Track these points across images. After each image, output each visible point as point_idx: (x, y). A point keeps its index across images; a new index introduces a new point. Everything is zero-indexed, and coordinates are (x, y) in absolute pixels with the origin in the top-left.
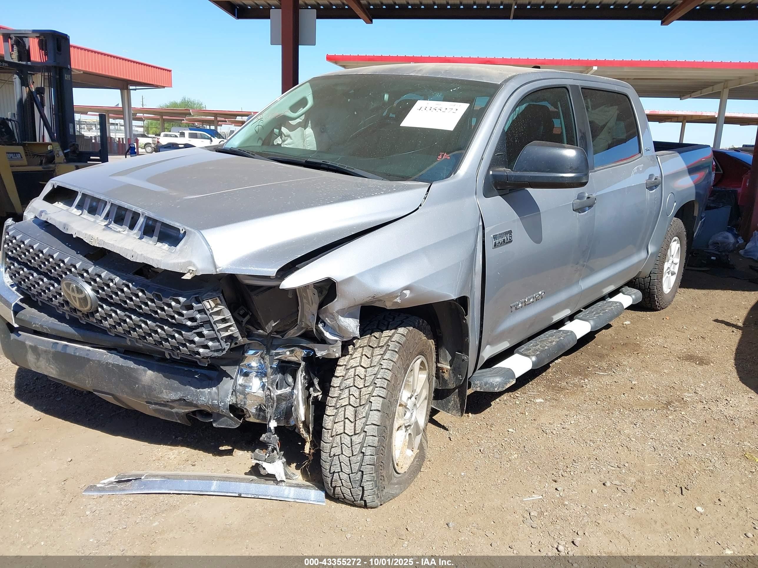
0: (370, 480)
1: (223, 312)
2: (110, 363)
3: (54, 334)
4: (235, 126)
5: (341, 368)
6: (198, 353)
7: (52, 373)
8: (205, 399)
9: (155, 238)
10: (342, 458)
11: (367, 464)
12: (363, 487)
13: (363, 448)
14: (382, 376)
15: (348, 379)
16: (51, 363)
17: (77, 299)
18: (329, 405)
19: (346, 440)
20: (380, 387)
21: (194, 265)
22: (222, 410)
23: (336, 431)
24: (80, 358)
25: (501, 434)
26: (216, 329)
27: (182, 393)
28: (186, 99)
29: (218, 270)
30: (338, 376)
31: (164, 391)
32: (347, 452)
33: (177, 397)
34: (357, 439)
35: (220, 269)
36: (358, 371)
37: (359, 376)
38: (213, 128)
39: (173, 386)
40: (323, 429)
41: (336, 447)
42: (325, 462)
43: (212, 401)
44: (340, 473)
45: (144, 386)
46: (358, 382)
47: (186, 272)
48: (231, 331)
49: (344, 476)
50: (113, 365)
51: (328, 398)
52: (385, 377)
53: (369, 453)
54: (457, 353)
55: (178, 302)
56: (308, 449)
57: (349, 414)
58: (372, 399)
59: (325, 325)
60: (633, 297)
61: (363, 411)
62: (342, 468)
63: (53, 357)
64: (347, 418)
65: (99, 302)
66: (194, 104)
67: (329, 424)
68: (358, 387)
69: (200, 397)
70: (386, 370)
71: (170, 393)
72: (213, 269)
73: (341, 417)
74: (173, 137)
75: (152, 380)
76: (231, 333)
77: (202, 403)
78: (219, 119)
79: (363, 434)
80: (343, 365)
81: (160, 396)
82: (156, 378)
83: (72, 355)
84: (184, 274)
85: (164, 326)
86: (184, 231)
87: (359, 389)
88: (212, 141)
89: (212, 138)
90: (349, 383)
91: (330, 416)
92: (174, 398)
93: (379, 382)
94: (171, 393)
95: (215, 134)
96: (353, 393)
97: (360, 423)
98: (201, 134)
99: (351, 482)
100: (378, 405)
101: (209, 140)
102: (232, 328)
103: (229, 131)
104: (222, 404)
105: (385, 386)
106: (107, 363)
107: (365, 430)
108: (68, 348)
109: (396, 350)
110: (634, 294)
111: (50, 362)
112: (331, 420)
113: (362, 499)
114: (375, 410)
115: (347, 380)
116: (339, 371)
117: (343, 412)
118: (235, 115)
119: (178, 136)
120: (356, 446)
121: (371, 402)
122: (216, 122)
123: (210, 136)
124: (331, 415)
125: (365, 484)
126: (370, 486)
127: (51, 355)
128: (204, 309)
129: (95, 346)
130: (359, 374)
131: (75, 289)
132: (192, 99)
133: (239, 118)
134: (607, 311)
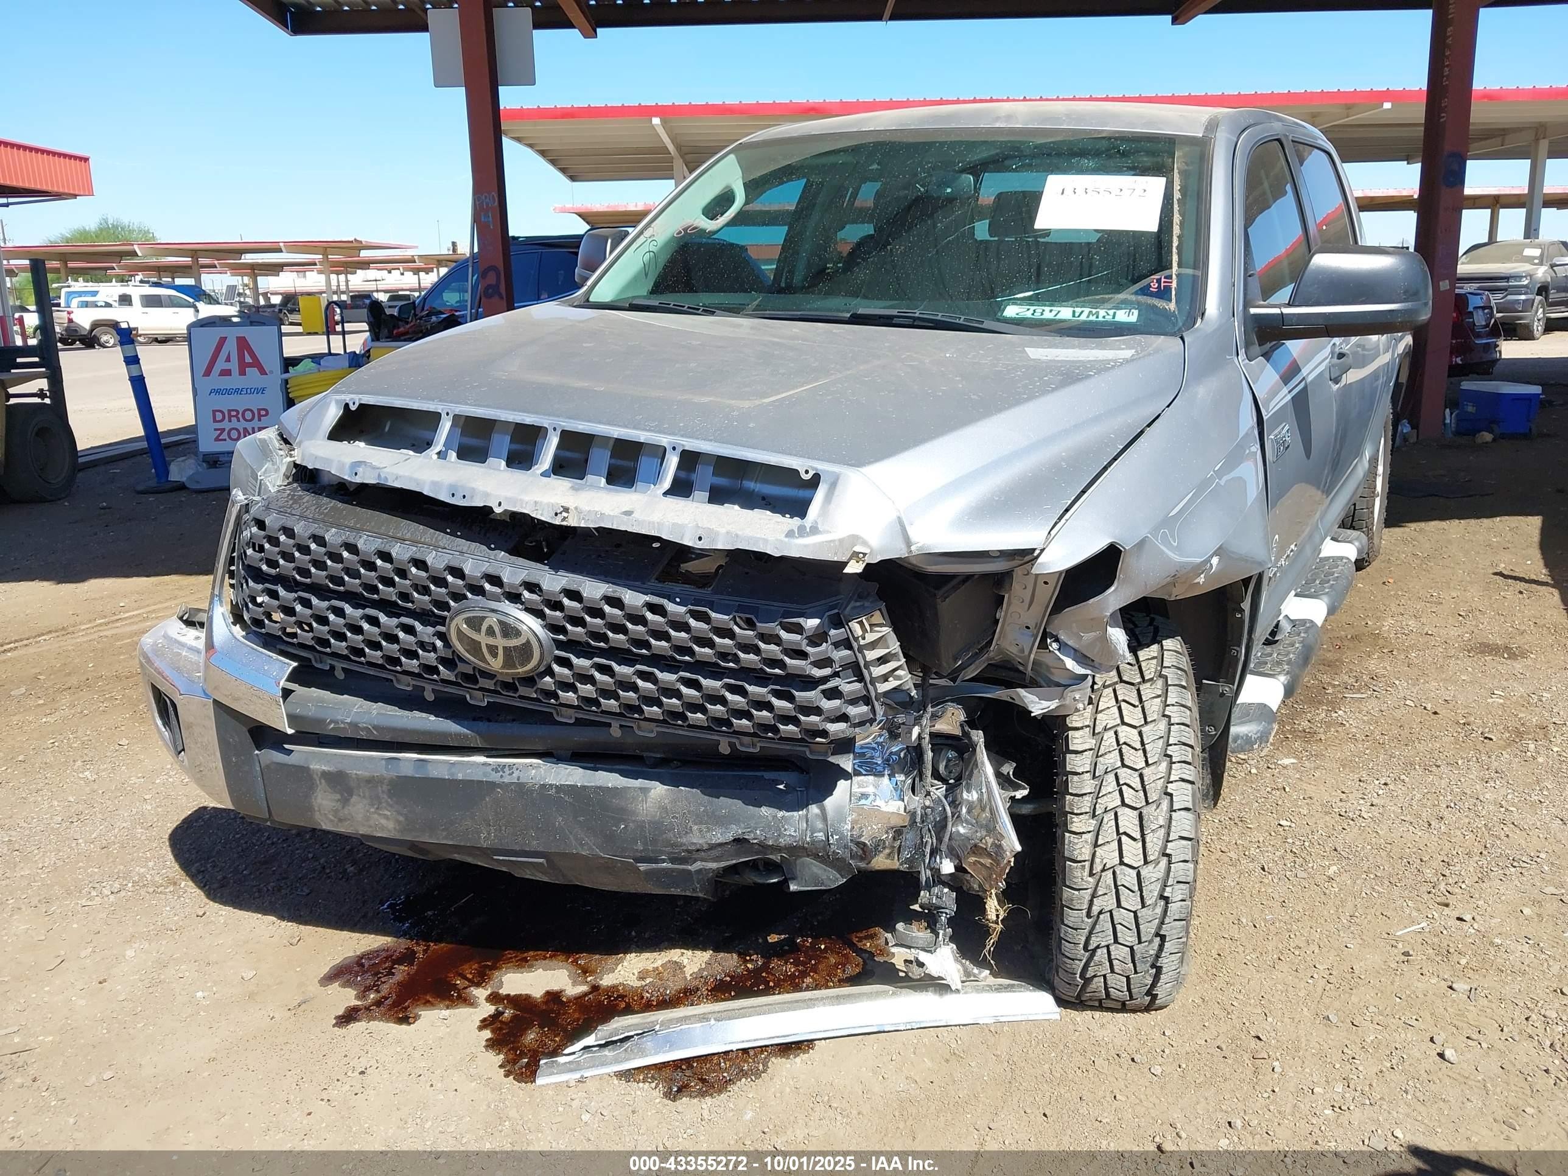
0: (1176, 951)
1: (886, 640)
2: (551, 785)
3: (387, 738)
4: (233, 275)
5: (1081, 732)
6: (824, 733)
7: (383, 828)
8: (795, 831)
9: (703, 495)
10: (1120, 915)
11: (1175, 920)
12: (1159, 970)
13: (1167, 889)
14: (1178, 739)
15: (1106, 754)
16: (384, 805)
17: (501, 652)
18: (1075, 811)
19: (1128, 878)
20: (1179, 762)
21: (865, 543)
22: (834, 852)
23: (1102, 862)
24: (468, 784)
25: (1273, 834)
26: (868, 678)
27: (742, 825)
28: (110, 222)
29: (913, 548)
30: (1080, 749)
31: (695, 828)
32: (1131, 901)
33: (729, 837)
34: (1153, 874)
35: (919, 545)
36: (1124, 734)
37: (1129, 746)
38: (190, 282)
39: (717, 813)
40: (1068, 863)
41: (1106, 894)
42: (1076, 929)
43: (812, 834)
44: (1112, 948)
45: (641, 826)
46: (1132, 758)
47: (844, 559)
48: (899, 678)
49: (1120, 953)
50: (559, 788)
51: (1068, 797)
52: (1184, 740)
53: (1180, 897)
54: (1205, 681)
55: (798, 629)
56: (994, 911)
57: (1127, 824)
58: (1171, 788)
59: (1063, 647)
60: (1357, 544)
61: (1156, 816)
62: (1119, 935)
63: (389, 790)
64: (1125, 833)
65: (557, 652)
66: (131, 232)
67: (1083, 850)
68: (1135, 767)
69: (785, 830)
70: (1183, 727)
71: (709, 830)
72: (903, 546)
73: (1108, 832)
74: (101, 306)
75: (664, 809)
76: (898, 683)
77: (789, 841)
78: (202, 261)
79: (1165, 860)
80: (1082, 728)
81: (684, 840)
82: (674, 801)
83: (445, 779)
84: (845, 564)
85: (747, 686)
86: (811, 473)
87: (1136, 770)
88: (197, 311)
89: (197, 304)
90: (1112, 761)
91: (1084, 833)
92: (721, 840)
93: (1175, 752)
94: (714, 830)
95: (198, 294)
96: (1128, 782)
97: (1155, 839)
98: (169, 296)
99: (1133, 961)
100: (1186, 798)
101: (192, 310)
102: (899, 672)
103: (225, 288)
104: (835, 837)
105: (1189, 759)
106: (543, 786)
107: (1168, 851)
108: (429, 767)
109: (1184, 684)
110: (1357, 539)
111: (380, 803)
112: (1086, 842)
113: (1149, 993)
114: (1179, 810)
115: (1106, 756)
116: (1079, 740)
117: (1113, 823)
118: (238, 251)
119: (114, 304)
120: (1152, 887)
121: (1171, 795)
122: (195, 268)
123: (191, 300)
124: (1085, 831)
125: (1166, 961)
126: (1175, 963)
127: (385, 788)
128: (848, 638)
129: (502, 753)
130: (1128, 741)
131: (497, 629)
132: (125, 220)
133: (249, 258)
134: (1336, 575)
